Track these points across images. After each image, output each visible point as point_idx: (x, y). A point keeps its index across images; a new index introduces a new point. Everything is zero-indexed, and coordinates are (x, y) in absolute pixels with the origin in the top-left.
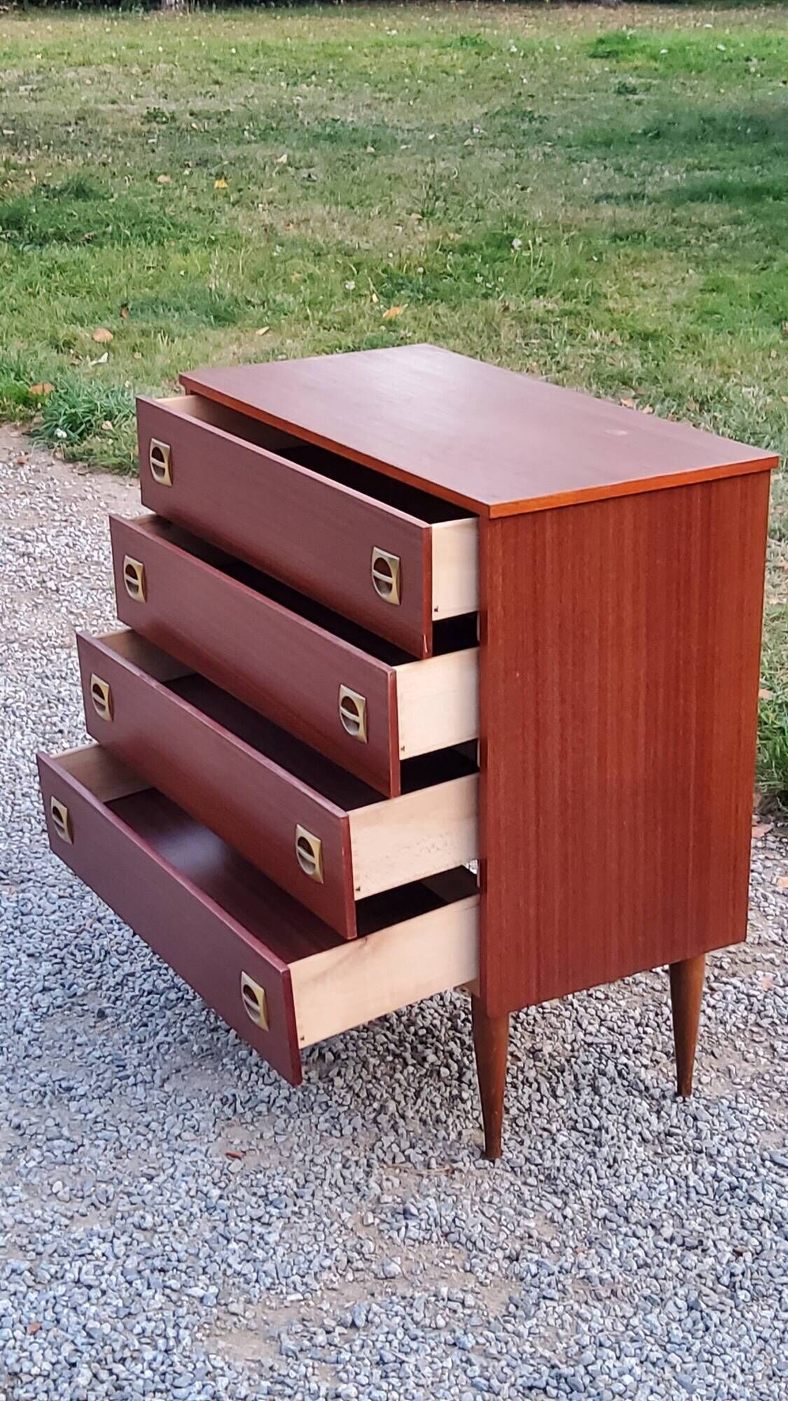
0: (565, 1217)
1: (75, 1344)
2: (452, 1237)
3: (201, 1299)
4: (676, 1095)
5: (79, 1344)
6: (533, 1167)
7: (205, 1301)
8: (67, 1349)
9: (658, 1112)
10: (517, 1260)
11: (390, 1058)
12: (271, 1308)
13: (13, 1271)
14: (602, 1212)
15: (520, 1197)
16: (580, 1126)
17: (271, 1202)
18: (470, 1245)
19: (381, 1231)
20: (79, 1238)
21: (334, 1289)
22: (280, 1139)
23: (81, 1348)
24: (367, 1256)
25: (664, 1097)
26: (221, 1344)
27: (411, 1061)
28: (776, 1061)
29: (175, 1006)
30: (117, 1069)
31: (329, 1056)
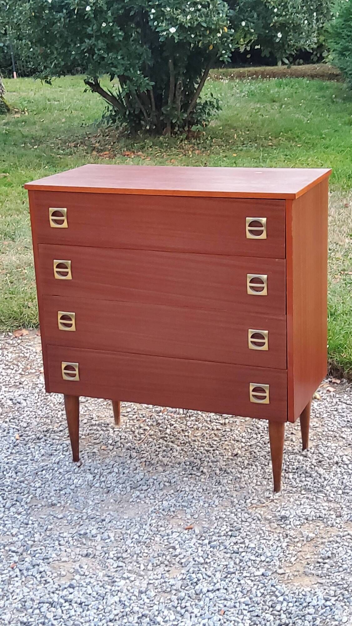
0: (332, 498)
1: (246, 610)
2: (310, 518)
3: (263, 575)
4: (303, 450)
5: (248, 609)
6: (296, 489)
7: (265, 575)
8: (245, 612)
9: (306, 457)
10: (341, 516)
11: (190, 476)
12: (291, 567)
13: (178, 600)
14: (340, 492)
15: (308, 498)
16: (290, 470)
17: (231, 536)
18: (321, 519)
19: (283, 528)
20: (184, 577)
21: (301, 551)
22: (196, 516)
23: (251, 609)
24: (294, 537)
25: (300, 452)
26: (296, 584)
27: (199, 474)
28: (314, 429)
29: (77, 490)
30: (94, 520)
31: (167, 484)
